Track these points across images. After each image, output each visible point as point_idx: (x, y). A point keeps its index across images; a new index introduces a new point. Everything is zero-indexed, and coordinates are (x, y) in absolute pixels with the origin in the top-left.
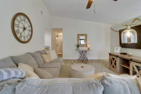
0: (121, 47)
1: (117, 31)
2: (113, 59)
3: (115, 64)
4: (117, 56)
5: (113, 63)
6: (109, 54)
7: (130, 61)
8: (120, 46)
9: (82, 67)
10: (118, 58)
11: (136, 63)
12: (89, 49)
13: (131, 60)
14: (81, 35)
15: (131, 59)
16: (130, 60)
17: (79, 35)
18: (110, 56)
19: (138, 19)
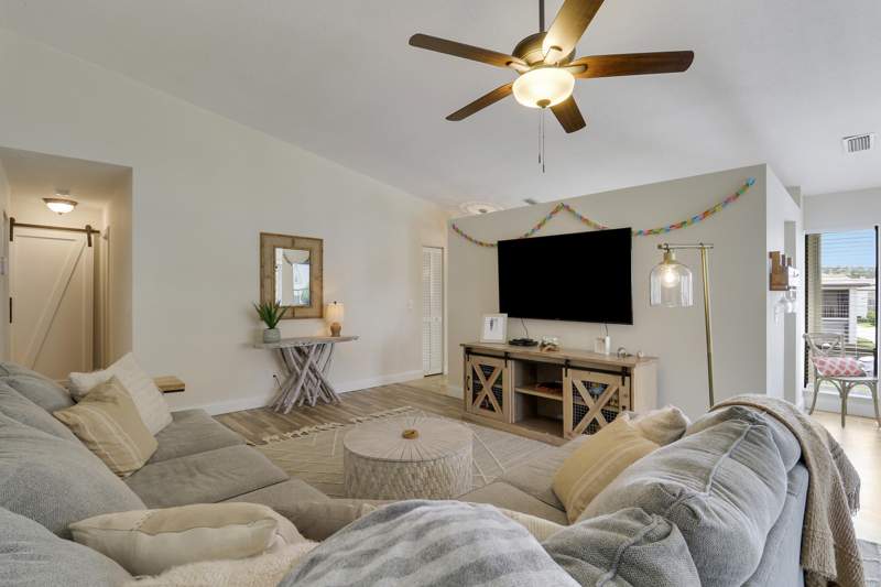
0: (506, 315)
1: (481, 244)
2: (488, 370)
3: (498, 394)
4: (506, 357)
5: (487, 390)
6: (462, 348)
7: (564, 370)
8: (502, 311)
9: (410, 435)
10: (509, 362)
11: (587, 372)
12: (335, 330)
13: (568, 364)
14: (289, 241)
15: (567, 361)
16: (563, 366)
17: (268, 244)
18: (467, 359)
19: (567, 208)
